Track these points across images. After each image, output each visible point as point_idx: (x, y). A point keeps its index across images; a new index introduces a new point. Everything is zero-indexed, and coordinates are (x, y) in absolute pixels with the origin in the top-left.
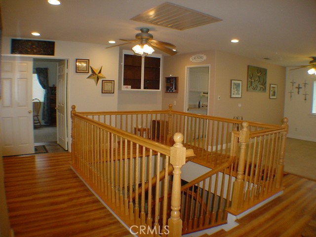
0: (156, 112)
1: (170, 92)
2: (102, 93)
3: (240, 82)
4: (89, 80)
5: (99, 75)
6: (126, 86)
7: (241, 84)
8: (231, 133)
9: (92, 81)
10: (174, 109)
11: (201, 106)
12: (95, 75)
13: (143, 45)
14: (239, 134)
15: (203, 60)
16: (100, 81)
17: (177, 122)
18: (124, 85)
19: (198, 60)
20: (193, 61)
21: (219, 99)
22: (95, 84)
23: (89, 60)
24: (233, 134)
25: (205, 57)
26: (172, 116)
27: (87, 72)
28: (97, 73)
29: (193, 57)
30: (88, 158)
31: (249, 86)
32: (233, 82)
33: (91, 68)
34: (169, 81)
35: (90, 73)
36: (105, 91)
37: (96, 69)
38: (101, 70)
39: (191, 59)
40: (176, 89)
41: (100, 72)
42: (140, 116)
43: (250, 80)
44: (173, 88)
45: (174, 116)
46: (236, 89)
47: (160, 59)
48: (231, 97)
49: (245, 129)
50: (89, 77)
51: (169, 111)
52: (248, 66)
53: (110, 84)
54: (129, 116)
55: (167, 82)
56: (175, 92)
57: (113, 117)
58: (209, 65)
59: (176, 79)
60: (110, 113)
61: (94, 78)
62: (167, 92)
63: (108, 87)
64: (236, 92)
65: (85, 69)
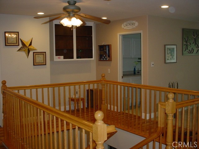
0: (89, 83)
1: (103, 60)
2: (34, 65)
3: (175, 47)
4: (19, 52)
5: (30, 47)
6: (58, 57)
7: (175, 49)
8: (158, 104)
9: (23, 54)
10: (107, 78)
11: (136, 72)
12: (26, 48)
13: (71, 18)
14: (165, 105)
15: (134, 27)
16: (31, 53)
17: (110, 92)
18: (56, 56)
19: (130, 27)
20: (125, 28)
21: (152, 66)
22: (26, 57)
23: (18, 32)
24: (159, 105)
25: (137, 24)
26: (105, 86)
27: (18, 44)
28: (28, 45)
29: (125, 24)
30: (20, 133)
31: (184, 50)
32: (167, 47)
33: (22, 41)
34: (102, 49)
35: (21, 45)
36: (36, 63)
37: (27, 41)
38: (31, 42)
39: (123, 26)
40: (109, 56)
41: (30, 44)
42: (72, 87)
43: (185, 43)
44: (106, 56)
45: (107, 86)
46: (170, 55)
47: (91, 27)
48: (165, 63)
49: (171, 101)
50: (19, 50)
51: (102, 81)
52: (183, 30)
53: (41, 56)
54: (62, 88)
55: (100, 50)
56: (108, 60)
57: (45, 90)
58: (141, 32)
59: (109, 46)
60: (43, 86)
61: (24, 51)
62: (100, 60)
63: (39, 59)
64: (171, 57)
65: (15, 42)
